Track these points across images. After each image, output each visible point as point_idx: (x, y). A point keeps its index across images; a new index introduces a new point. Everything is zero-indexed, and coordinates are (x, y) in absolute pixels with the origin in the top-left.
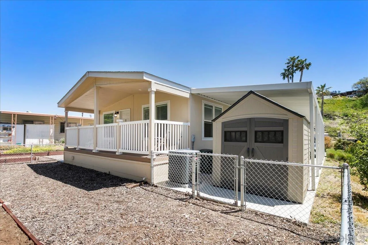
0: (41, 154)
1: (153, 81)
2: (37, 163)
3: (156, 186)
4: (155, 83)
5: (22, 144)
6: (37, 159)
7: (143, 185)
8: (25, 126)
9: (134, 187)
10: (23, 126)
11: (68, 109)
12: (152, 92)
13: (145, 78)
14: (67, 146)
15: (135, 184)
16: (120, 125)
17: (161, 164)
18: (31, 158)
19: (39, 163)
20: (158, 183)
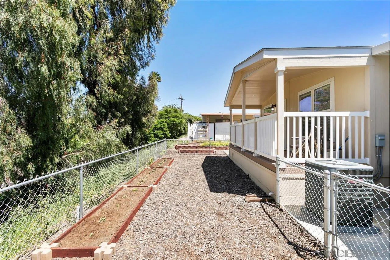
0: (218, 148)
1: (280, 57)
2: (213, 156)
3: (282, 210)
4: (284, 59)
5: (213, 139)
6: (215, 152)
7: (267, 202)
8: (215, 124)
9: (253, 201)
10: (213, 124)
11: (232, 107)
12: (279, 73)
13: (265, 56)
14: (231, 143)
15: (256, 198)
16: (256, 121)
17: (296, 179)
18: (209, 151)
19: (214, 156)
20: (286, 206)
